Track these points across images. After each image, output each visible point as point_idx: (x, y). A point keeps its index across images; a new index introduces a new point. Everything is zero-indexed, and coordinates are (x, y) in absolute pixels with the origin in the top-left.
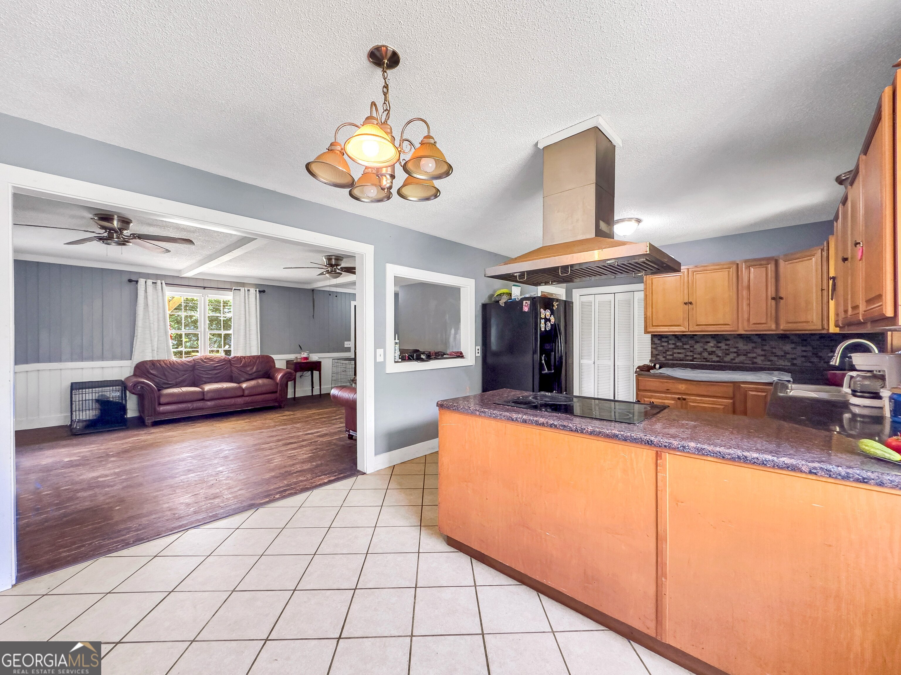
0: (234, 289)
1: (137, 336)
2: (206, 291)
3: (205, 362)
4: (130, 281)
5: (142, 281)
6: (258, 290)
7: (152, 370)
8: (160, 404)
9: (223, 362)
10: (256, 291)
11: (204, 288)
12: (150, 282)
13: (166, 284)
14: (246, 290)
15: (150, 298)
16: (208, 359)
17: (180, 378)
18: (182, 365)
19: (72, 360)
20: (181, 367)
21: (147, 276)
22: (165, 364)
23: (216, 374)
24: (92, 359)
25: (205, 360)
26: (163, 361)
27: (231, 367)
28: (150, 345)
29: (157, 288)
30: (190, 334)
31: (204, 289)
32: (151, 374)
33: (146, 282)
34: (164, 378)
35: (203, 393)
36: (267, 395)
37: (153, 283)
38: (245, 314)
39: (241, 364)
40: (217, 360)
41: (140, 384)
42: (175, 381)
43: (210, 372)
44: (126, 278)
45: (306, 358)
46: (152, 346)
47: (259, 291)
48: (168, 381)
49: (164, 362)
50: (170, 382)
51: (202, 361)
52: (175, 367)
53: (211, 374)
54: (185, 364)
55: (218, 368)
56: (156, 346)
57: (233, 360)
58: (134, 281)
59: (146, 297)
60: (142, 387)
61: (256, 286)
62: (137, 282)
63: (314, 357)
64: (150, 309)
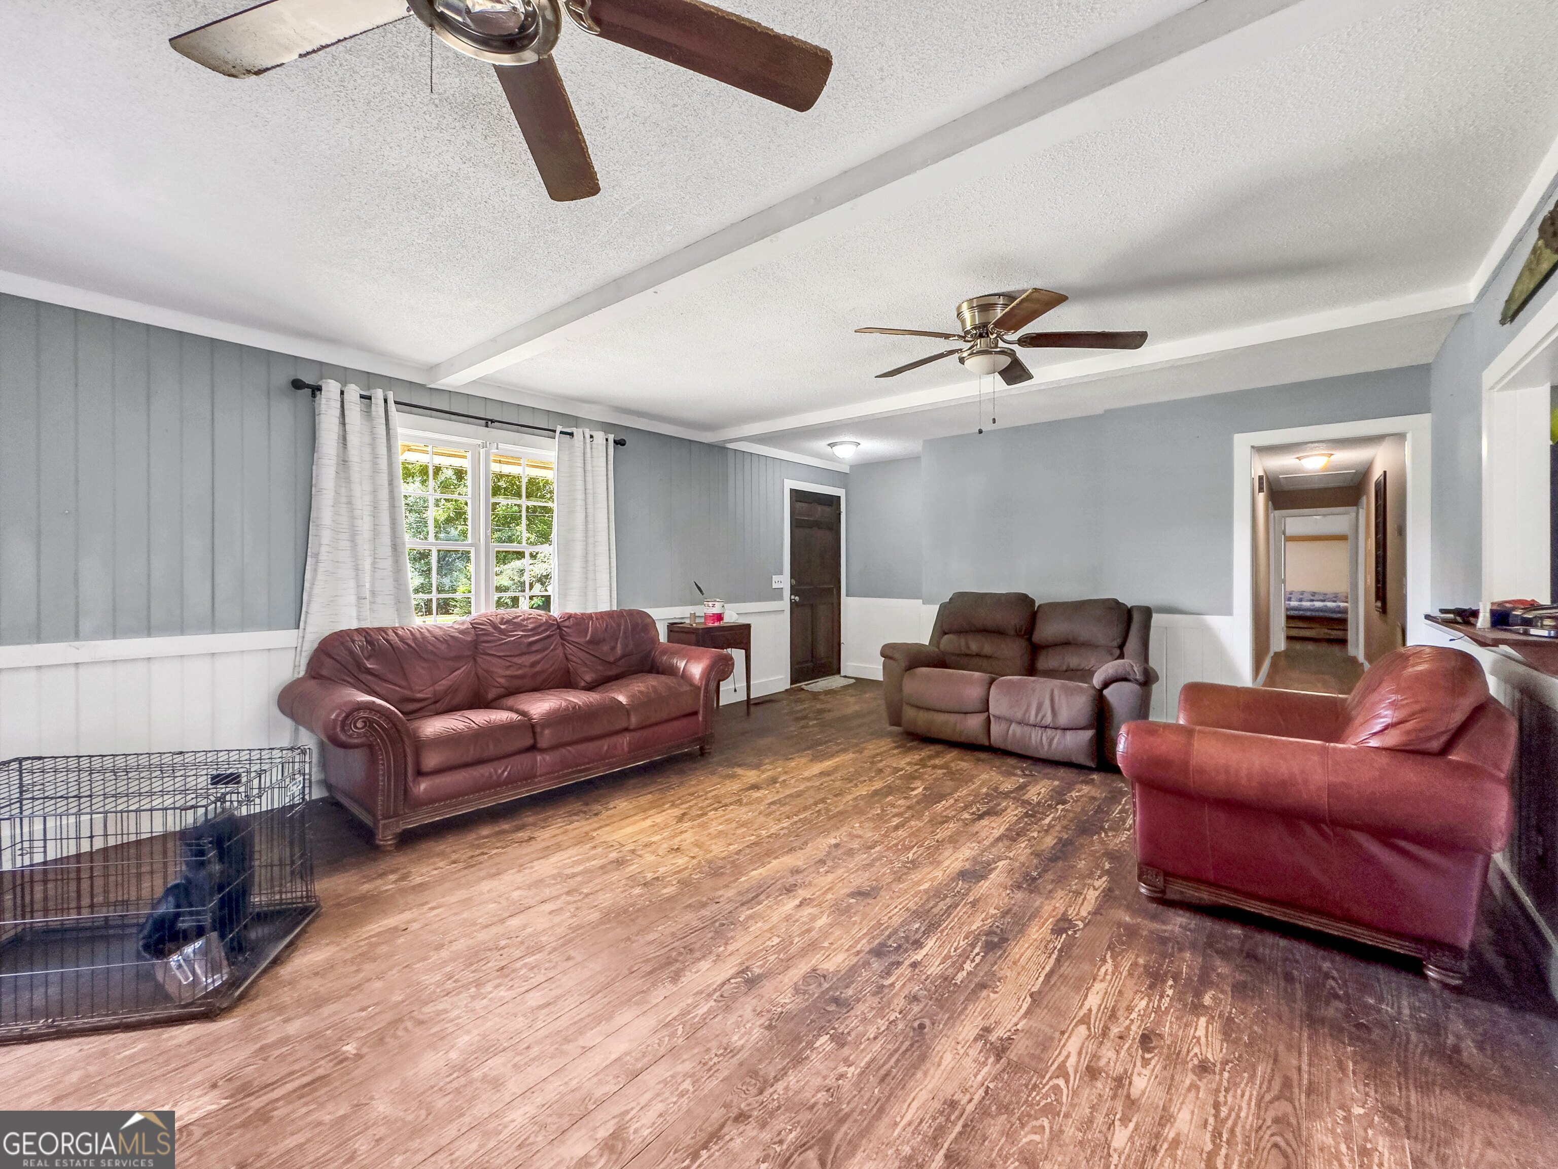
0: (561, 433)
1: (317, 555)
2: (494, 433)
3: (501, 632)
4: (297, 384)
5: (331, 388)
6: (611, 437)
7: (367, 659)
8: (420, 773)
9: (546, 630)
10: (607, 440)
11: (488, 422)
12: (353, 392)
13: (396, 403)
14: (588, 436)
15: (354, 439)
16: (508, 622)
17: (443, 682)
18: (445, 641)
19: (115, 632)
20: (443, 647)
21: (345, 375)
22: (402, 639)
23: (533, 665)
24: (180, 627)
25: (503, 627)
26: (394, 630)
27: (563, 645)
28: (352, 583)
29: (374, 413)
30: (450, 551)
31: (487, 426)
32: (369, 671)
33: (342, 393)
34: (403, 683)
35: (530, 726)
36: (676, 724)
37: (362, 397)
38: (586, 500)
39: (586, 636)
40: (530, 626)
41: (362, 714)
42: (431, 688)
43: (515, 660)
44: (282, 377)
45: (719, 617)
46: (359, 586)
47: (615, 442)
48: (411, 689)
49: (396, 634)
50: (419, 695)
51: (495, 627)
52: (430, 647)
53: (521, 666)
54: (451, 636)
55: (534, 648)
56: (368, 585)
57: (567, 623)
58: (308, 386)
59: (344, 439)
60: (368, 722)
61: (607, 427)
62: (316, 390)
63: (732, 615)
64: (355, 474)
